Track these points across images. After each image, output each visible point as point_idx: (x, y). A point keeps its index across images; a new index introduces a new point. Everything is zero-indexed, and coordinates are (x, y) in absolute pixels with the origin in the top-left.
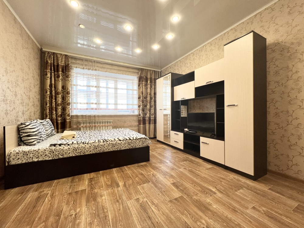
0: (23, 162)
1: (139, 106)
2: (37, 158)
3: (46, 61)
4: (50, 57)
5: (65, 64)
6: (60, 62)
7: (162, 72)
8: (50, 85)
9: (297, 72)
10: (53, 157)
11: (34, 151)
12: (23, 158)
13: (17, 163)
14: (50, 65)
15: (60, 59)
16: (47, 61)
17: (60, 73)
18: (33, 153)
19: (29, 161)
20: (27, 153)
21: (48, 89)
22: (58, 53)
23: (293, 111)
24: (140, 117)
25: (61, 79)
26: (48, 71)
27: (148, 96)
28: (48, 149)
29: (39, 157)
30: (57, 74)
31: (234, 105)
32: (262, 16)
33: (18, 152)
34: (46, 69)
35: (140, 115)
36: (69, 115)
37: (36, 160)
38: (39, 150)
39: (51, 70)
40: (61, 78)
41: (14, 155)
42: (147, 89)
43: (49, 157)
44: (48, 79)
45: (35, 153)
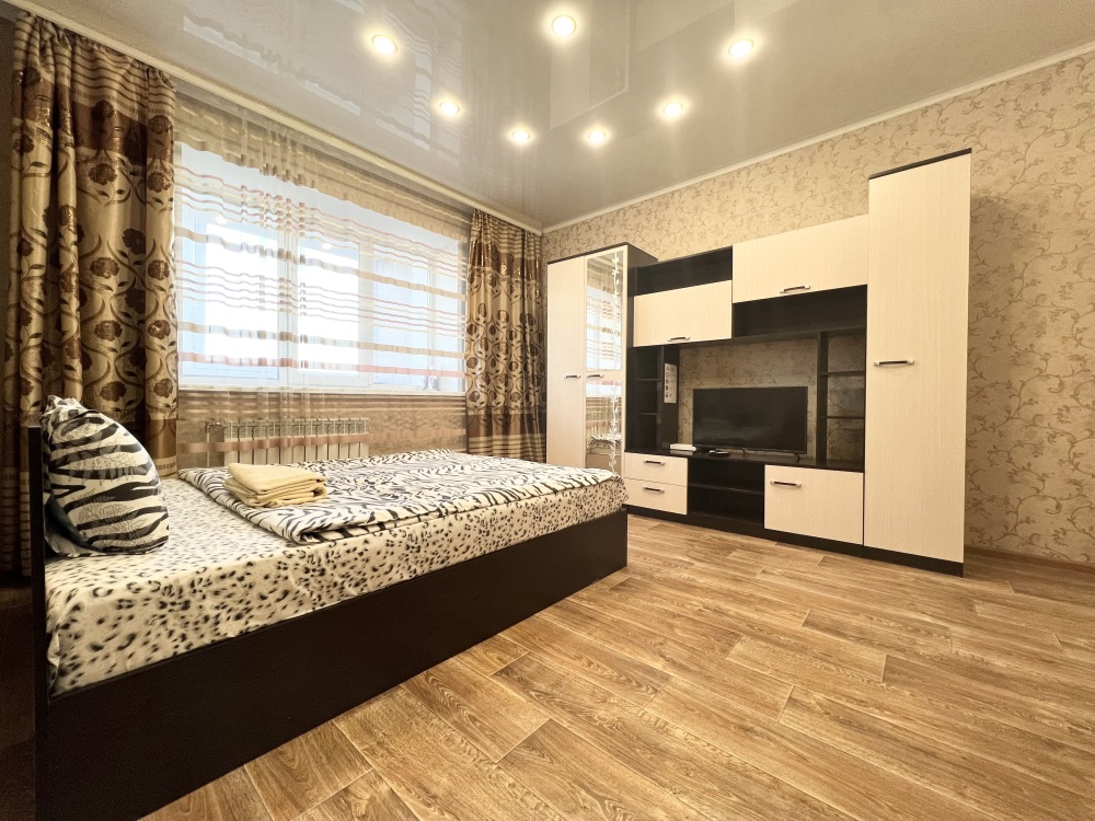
0: (158, 656)
1: (471, 363)
2: (238, 617)
3: (19, 66)
4: (49, 52)
5: (142, 115)
6: (114, 94)
7: (545, 240)
8: (47, 211)
9: (1034, 283)
10: (319, 597)
11: (223, 577)
12: (162, 630)
13: (118, 671)
14: (49, 93)
15: (118, 78)
16: (30, 71)
17: (116, 156)
18: (216, 593)
19: (197, 643)
20: (187, 596)
21: (38, 231)
22: (99, 45)
23: (1023, 385)
24: (477, 404)
25: (120, 192)
26: (35, 125)
27: (502, 325)
28: (296, 559)
29: (248, 610)
30: (96, 158)
31: (905, 362)
32: (943, 117)
33: (128, 595)
34: (25, 112)
35: (473, 397)
36: (165, 388)
37: (231, 629)
38: (249, 569)
39: (56, 122)
40: (117, 184)
41: (101, 622)
42: (496, 295)
43: (301, 604)
44: (34, 175)
45: (230, 591)
